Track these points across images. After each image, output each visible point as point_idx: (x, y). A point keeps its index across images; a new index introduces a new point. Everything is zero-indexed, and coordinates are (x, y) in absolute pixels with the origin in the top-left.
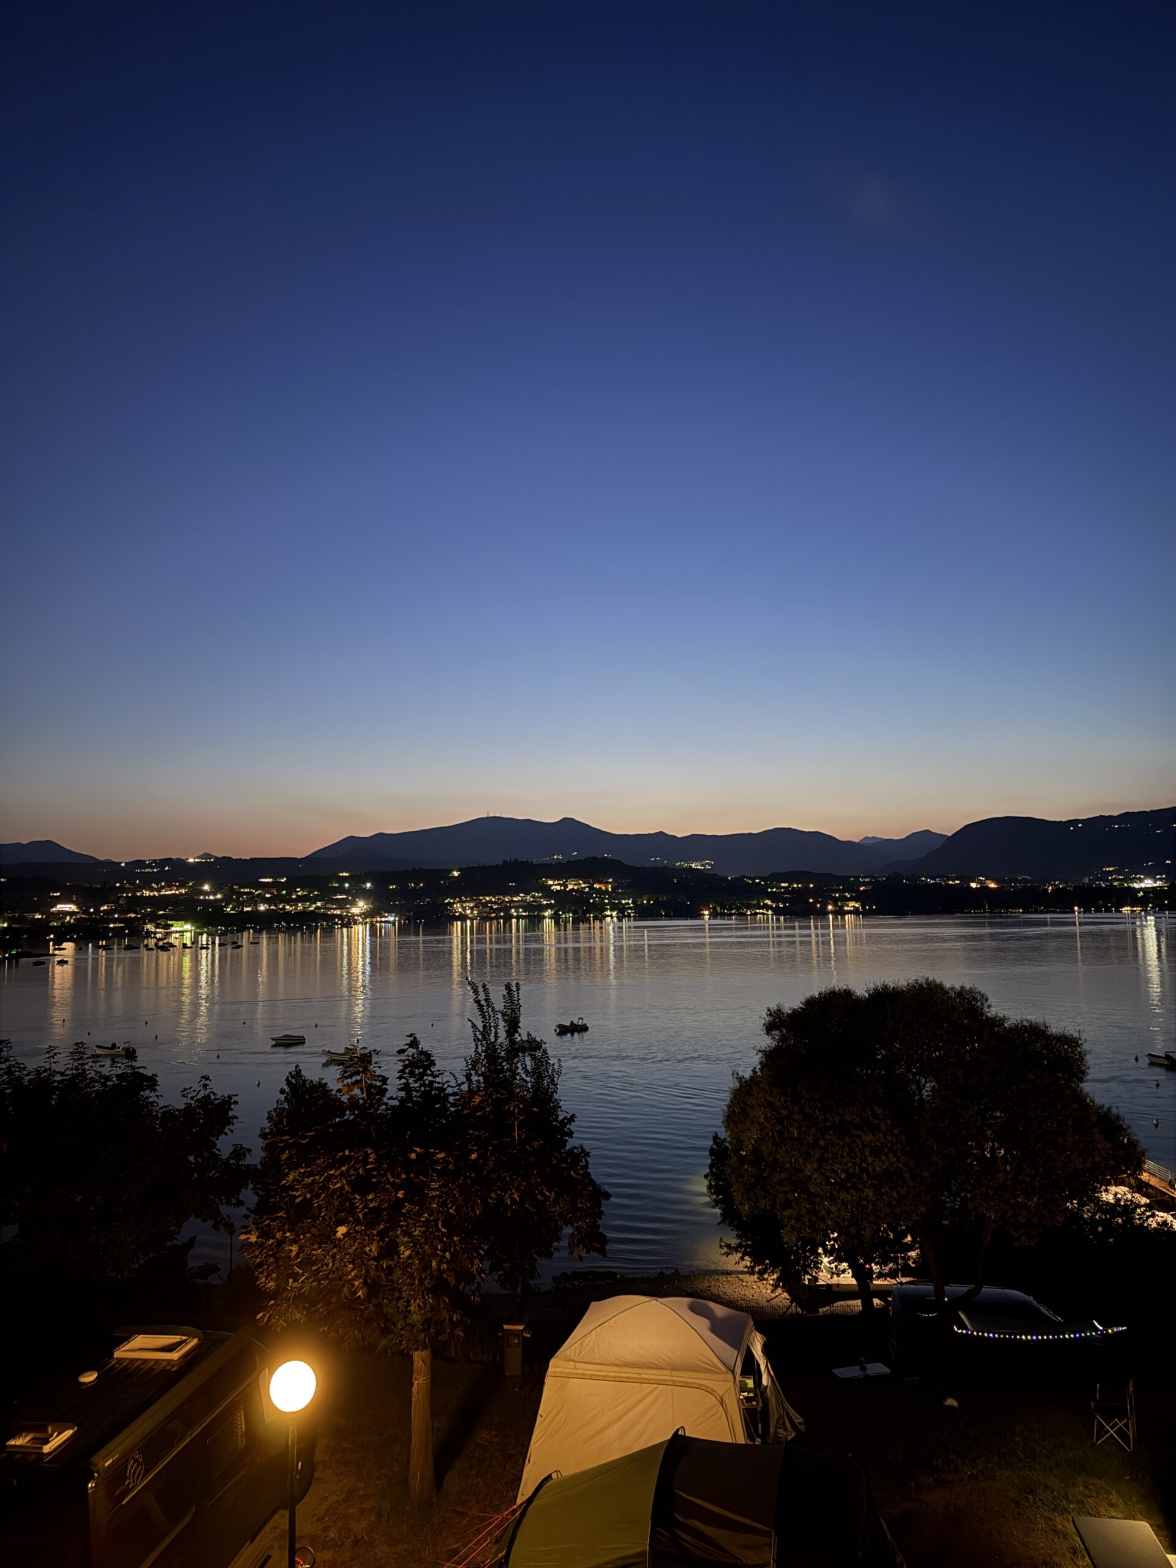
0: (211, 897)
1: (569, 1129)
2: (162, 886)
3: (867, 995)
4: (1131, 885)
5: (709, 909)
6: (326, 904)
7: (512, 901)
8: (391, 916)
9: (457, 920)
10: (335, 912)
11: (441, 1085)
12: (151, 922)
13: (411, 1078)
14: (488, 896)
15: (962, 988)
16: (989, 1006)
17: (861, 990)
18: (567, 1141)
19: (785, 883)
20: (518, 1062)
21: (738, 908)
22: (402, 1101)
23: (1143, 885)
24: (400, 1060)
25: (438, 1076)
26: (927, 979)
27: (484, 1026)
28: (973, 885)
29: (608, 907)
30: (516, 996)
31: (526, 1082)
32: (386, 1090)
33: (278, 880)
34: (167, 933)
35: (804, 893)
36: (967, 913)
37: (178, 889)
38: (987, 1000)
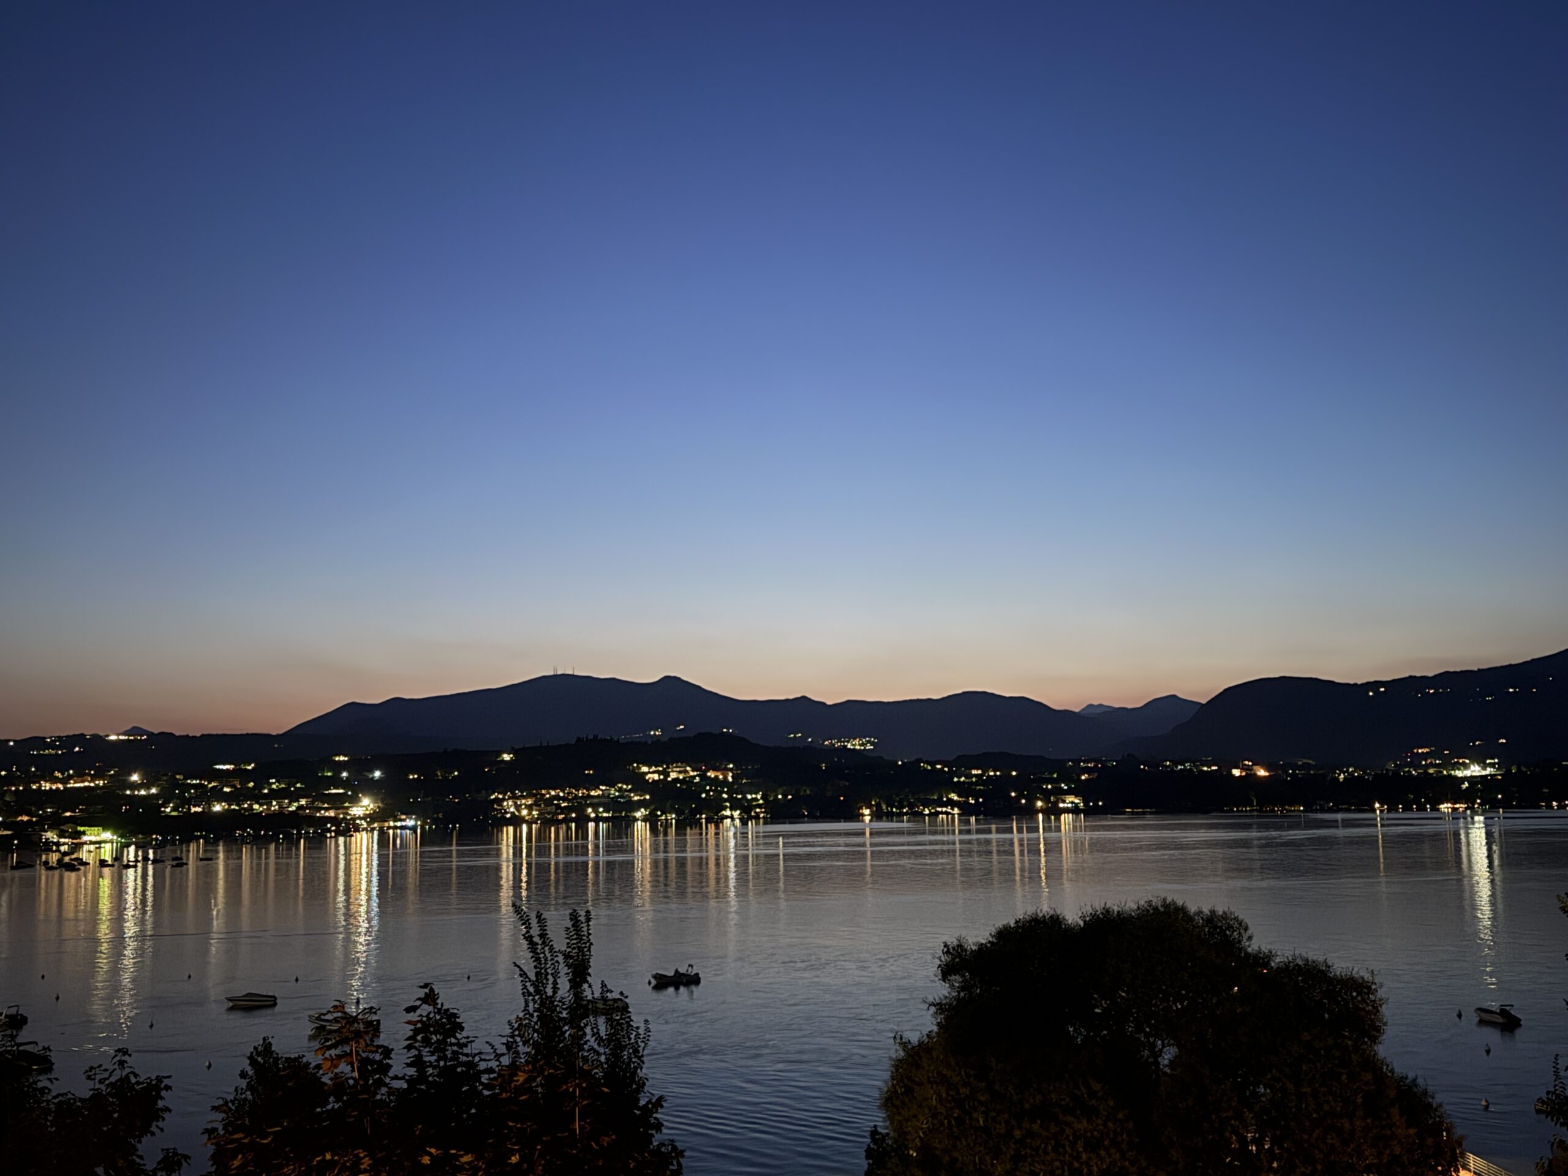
0: (143, 792)
1: (656, 1119)
2: (69, 775)
3: (1082, 924)
4: (1453, 772)
5: (869, 807)
6: (313, 802)
7: (589, 796)
8: (411, 819)
9: (507, 825)
10: (327, 814)
11: (470, 1058)
12: (52, 828)
13: (425, 1047)
14: (554, 789)
15: (1213, 912)
16: (1250, 938)
17: (1072, 916)
18: (653, 1136)
19: (977, 769)
20: (586, 1025)
21: (911, 806)
22: (411, 1081)
23: (1468, 773)
24: (409, 1022)
25: (466, 1046)
26: (1165, 900)
27: (537, 974)
28: (1236, 772)
29: (728, 804)
30: (585, 929)
31: (599, 1054)
32: (389, 1066)
33: (242, 766)
34: (76, 844)
35: (1004, 783)
36: (1227, 811)
37: (92, 780)
38: (1246, 929)
